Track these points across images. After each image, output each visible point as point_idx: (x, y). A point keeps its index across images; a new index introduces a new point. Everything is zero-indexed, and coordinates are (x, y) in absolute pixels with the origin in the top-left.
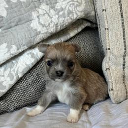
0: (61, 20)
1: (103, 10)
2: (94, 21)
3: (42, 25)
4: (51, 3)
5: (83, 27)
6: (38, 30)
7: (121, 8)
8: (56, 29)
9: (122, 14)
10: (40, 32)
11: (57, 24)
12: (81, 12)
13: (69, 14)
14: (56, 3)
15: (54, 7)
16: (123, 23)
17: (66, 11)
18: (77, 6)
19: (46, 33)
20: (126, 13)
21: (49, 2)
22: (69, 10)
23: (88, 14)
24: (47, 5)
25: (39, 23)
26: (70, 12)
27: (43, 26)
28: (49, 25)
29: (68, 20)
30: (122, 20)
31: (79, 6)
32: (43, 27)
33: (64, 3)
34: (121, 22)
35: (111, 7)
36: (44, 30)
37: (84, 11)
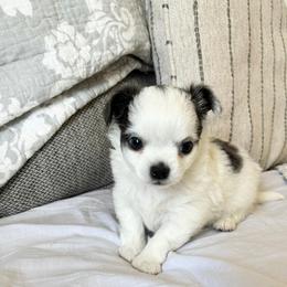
0: (96, 54)
1: (168, 42)
2: (148, 60)
3: (63, 62)
4: (77, 22)
5: (129, 69)
6: (57, 73)
7: (198, 40)
8: (88, 71)
9: (200, 51)
10: (60, 76)
11: (90, 62)
12: (129, 42)
13: (109, 45)
14: (86, 22)
15: (84, 29)
16: (201, 68)
17: (104, 39)
18: (123, 30)
19: (71, 78)
20: (206, 50)
21: (73, 19)
22: (108, 37)
23: (139, 46)
24: (71, 24)
25: (58, 58)
26: (111, 42)
27: (66, 65)
28: (75, 63)
29: (107, 56)
30: (201, 63)
31: (126, 30)
32: (66, 67)
33: (100, 22)
34: (197, 66)
35: (182, 38)
36: (67, 73)
37: (134, 41)
